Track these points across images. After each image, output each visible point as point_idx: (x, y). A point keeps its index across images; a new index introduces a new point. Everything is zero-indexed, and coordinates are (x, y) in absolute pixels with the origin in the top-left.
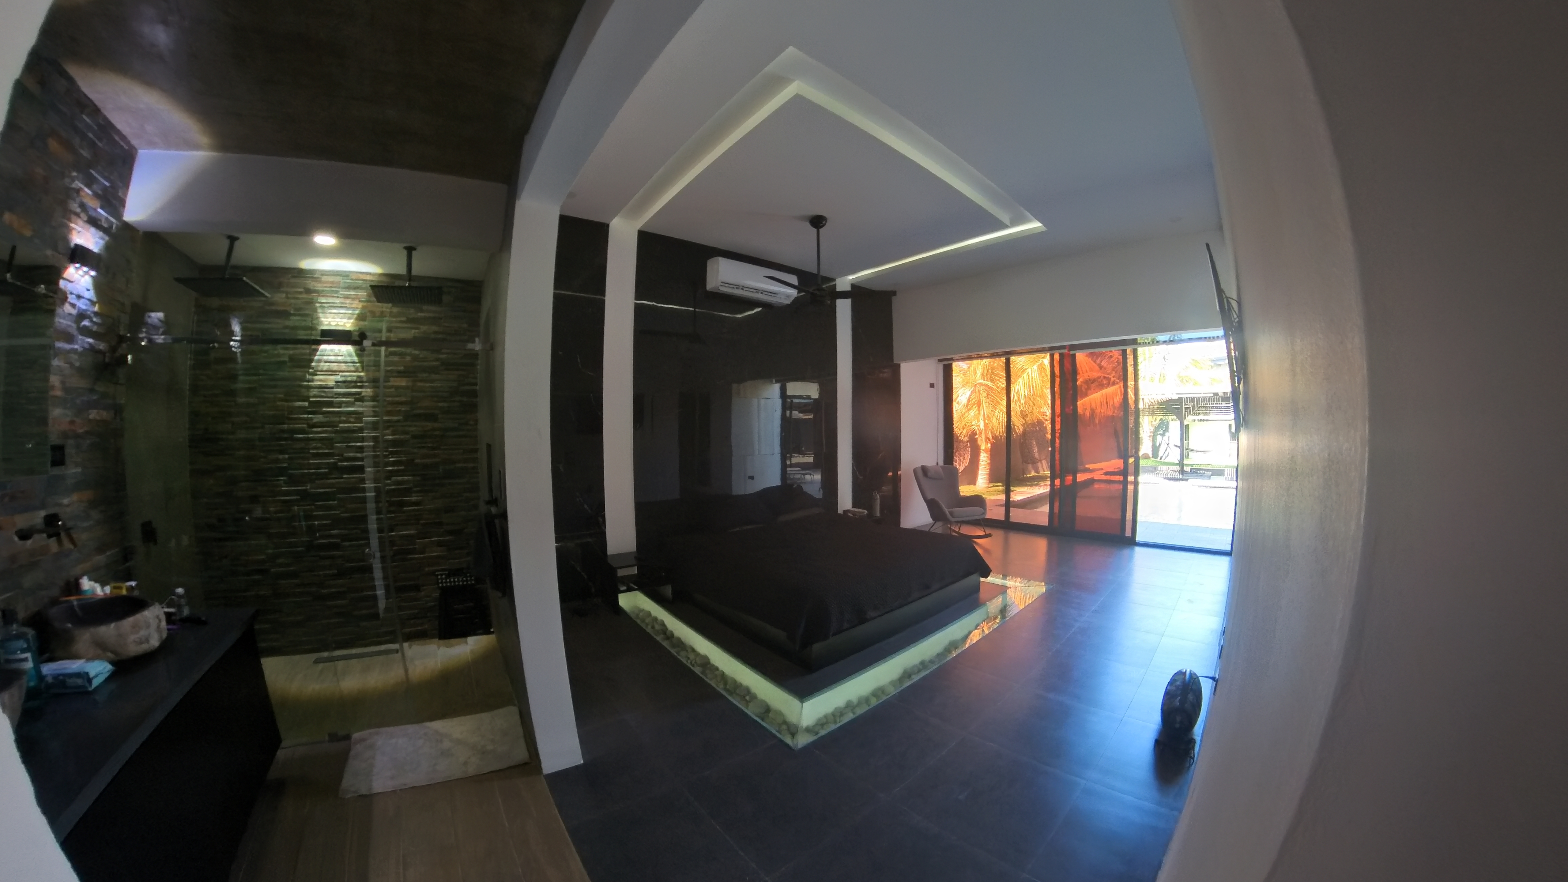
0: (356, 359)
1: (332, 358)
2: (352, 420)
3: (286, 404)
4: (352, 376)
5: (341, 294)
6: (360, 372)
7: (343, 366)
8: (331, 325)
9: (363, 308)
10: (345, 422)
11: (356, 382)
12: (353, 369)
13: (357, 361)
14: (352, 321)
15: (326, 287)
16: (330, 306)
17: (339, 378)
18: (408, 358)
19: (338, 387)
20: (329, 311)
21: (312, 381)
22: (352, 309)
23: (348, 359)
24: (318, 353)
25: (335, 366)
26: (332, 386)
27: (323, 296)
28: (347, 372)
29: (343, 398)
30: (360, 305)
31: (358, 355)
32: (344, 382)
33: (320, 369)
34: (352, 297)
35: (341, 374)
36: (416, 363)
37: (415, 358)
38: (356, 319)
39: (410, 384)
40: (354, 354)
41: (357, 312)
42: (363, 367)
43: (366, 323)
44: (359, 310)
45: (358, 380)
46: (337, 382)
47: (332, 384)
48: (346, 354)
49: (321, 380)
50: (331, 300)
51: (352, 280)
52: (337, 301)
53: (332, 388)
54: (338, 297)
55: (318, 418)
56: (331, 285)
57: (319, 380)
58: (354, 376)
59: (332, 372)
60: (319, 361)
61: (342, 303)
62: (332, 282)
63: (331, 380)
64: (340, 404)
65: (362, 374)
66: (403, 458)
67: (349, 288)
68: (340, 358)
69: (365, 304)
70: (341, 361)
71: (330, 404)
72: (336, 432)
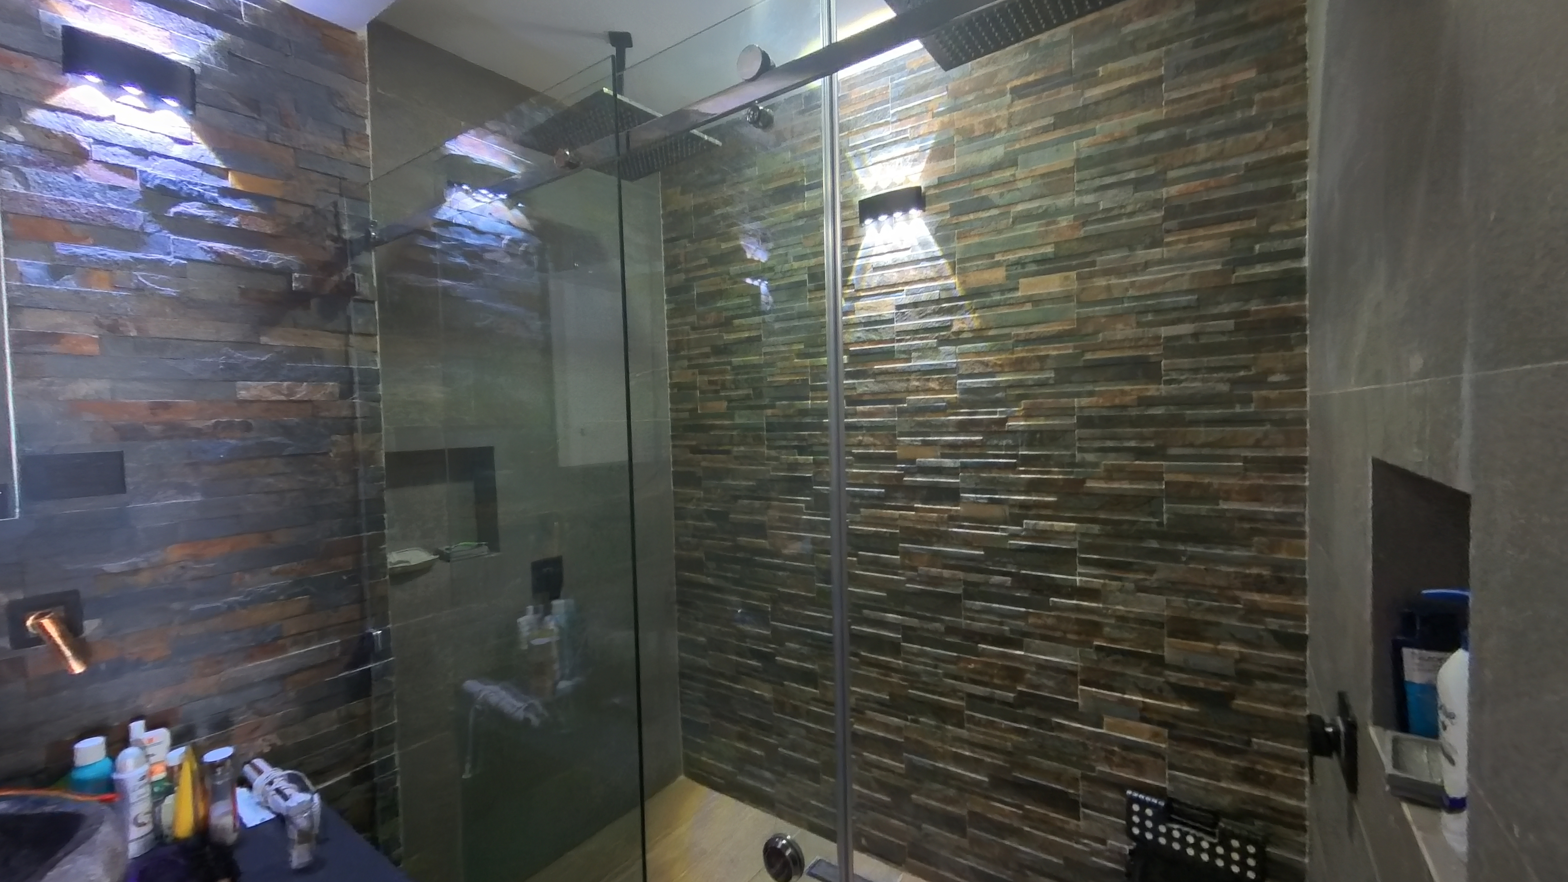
0: (935, 249)
1: (888, 259)
2: (933, 385)
3: (808, 362)
4: (929, 292)
5: (893, 115)
6: (947, 278)
7: (911, 272)
8: (881, 190)
9: (944, 127)
10: (917, 391)
11: (938, 301)
12: (931, 274)
13: (939, 254)
14: (922, 166)
15: (861, 110)
16: (874, 149)
17: (903, 298)
18: (1064, 222)
19: (903, 317)
20: (874, 160)
21: (852, 312)
22: (918, 140)
23: (921, 253)
24: (860, 254)
25: (893, 276)
26: (891, 317)
27: (857, 133)
28: (921, 281)
29: (914, 339)
30: (936, 124)
31: (941, 241)
32: (915, 305)
33: (864, 285)
34: (914, 112)
35: (906, 288)
36: (1091, 228)
37: (1084, 217)
38: (931, 159)
39: (1075, 286)
40: (931, 239)
41: (930, 142)
42: (953, 266)
43: (954, 162)
44: (934, 136)
45: (944, 295)
46: (899, 307)
47: (888, 312)
48: (916, 243)
49: (869, 308)
50: (873, 135)
51: (912, 72)
52: (885, 132)
53: (891, 321)
54: (887, 123)
55: (866, 385)
56: (870, 102)
57: (866, 308)
58: (934, 288)
59: (890, 288)
60: (863, 269)
61: (898, 133)
62: (872, 96)
63: (886, 307)
64: (907, 354)
65: (953, 281)
66: (1056, 475)
67: (906, 94)
68: (903, 256)
69: (946, 118)
70: (906, 260)
71: (888, 355)
72: (901, 412)
